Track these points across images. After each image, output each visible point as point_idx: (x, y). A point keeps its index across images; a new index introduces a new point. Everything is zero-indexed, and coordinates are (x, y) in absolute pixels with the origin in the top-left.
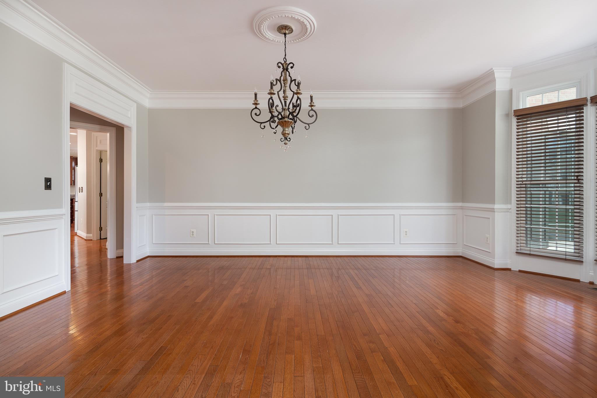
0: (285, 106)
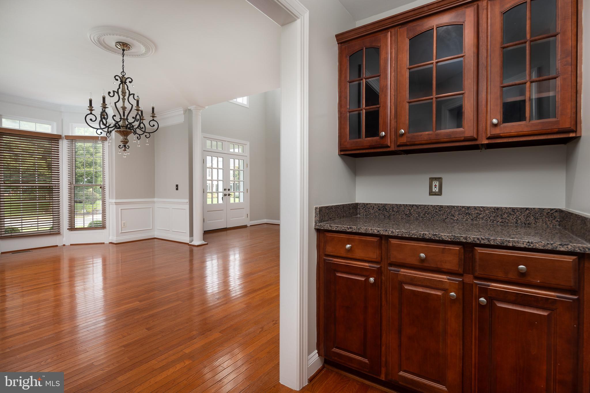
0: (124, 115)
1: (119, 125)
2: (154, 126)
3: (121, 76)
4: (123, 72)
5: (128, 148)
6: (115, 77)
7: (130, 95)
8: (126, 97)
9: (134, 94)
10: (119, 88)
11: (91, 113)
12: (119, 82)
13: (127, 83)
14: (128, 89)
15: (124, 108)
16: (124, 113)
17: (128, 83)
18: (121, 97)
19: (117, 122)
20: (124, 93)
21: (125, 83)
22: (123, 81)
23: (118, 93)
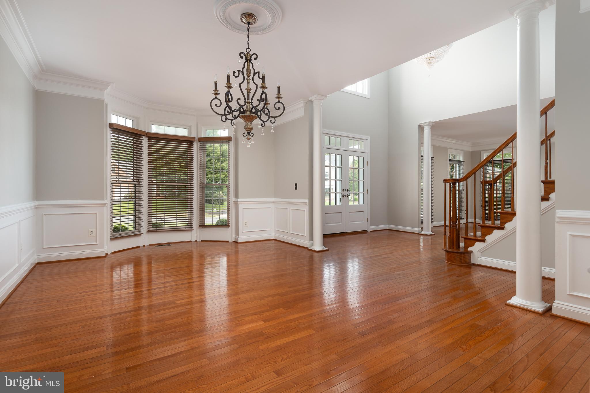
0: (248, 99)
1: (243, 109)
2: (279, 108)
3: (246, 53)
4: (248, 48)
5: (252, 136)
6: (240, 54)
7: (255, 74)
8: (251, 77)
9: (259, 73)
10: (244, 67)
11: (216, 98)
12: (244, 60)
13: (251, 60)
14: (253, 67)
15: (248, 90)
16: (248, 95)
17: (253, 61)
18: (246, 77)
19: (241, 106)
20: (248, 72)
21: (250, 60)
22: (248, 58)
23: (242, 72)
